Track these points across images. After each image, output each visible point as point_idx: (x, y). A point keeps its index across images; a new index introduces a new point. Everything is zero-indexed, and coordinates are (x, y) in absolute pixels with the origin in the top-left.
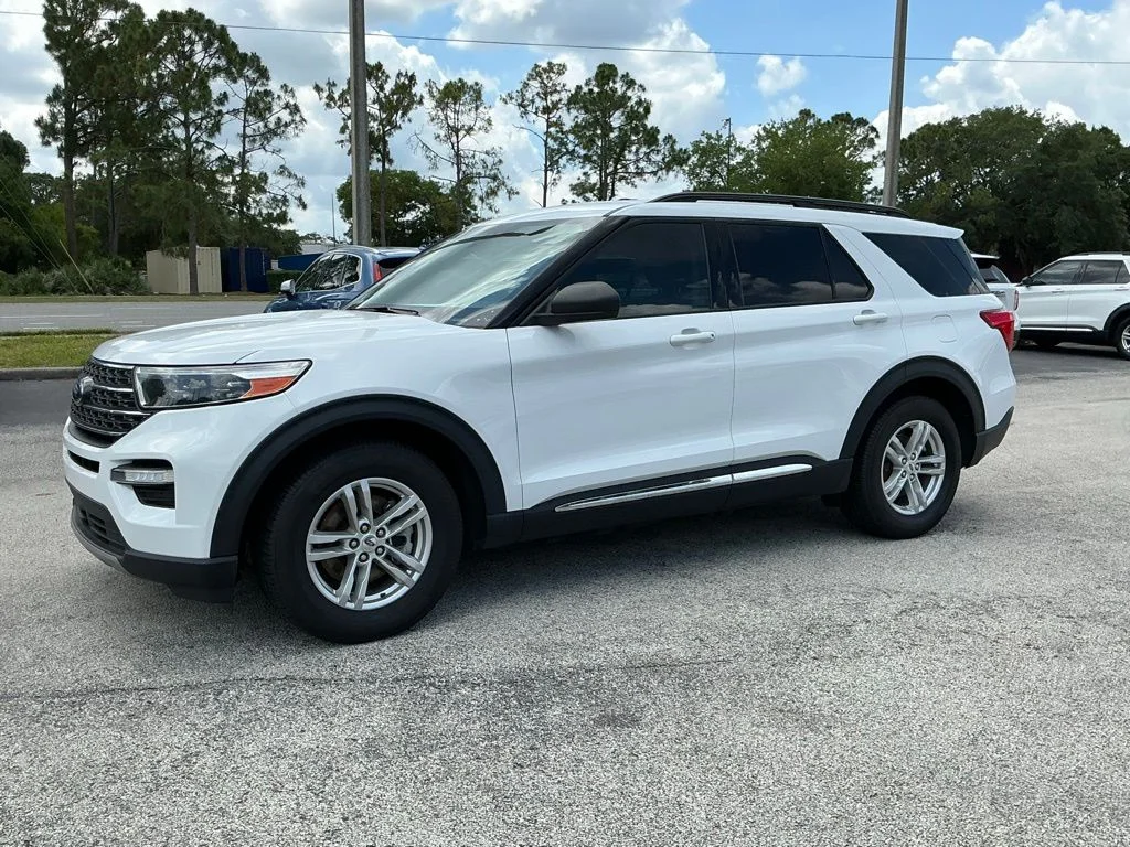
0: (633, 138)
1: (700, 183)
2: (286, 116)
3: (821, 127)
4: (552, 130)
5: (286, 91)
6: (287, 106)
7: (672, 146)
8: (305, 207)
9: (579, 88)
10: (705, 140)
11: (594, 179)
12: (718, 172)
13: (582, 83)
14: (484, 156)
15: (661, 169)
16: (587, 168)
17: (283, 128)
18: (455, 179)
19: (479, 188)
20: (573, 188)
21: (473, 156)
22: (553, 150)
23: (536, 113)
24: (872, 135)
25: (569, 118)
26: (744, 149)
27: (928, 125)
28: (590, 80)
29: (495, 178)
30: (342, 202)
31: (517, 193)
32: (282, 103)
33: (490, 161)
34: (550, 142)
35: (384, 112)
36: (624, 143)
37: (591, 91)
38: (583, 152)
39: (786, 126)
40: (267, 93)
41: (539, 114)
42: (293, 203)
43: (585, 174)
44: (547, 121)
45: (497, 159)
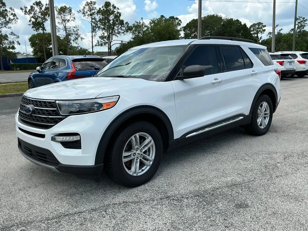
0: (117, 23)
1: (136, 36)
2: (12, 17)
3: (166, 20)
4: (93, 20)
5: (11, 10)
6: (12, 14)
7: (128, 25)
8: (20, 44)
9: (100, 8)
10: (136, 24)
11: (106, 34)
12: (140, 33)
13: (101, 7)
14: (73, 28)
15: (125, 32)
16: (104, 31)
17: (11, 21)
18: (65, 35)
19: (72, 38)
20: (100, 37)
21: (70, 28)
22: (94, 26)
23: (88, 16)
24: (180, 22)
25: (98, 17)
26: (147, 26)
27: (194, 19)
28: (103, 6)
29: (77, 34)
30: (30, 43)
31: (84, 39)
32: (11, 13)
33: (75, 29)
34: (93, 24)
35: (42, 16)
36: (114, 24)
37: (104, 9)
38: (102, 27)
39: (157, 20)
40: (6, 10)
41: (89, 16)
42: (16, 43)
43: (103, 33)
44: (91, 18)
45: (77, 29)
